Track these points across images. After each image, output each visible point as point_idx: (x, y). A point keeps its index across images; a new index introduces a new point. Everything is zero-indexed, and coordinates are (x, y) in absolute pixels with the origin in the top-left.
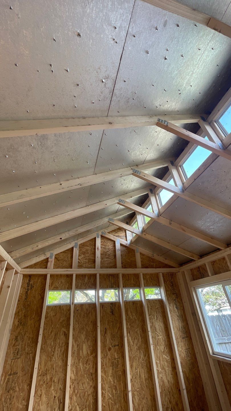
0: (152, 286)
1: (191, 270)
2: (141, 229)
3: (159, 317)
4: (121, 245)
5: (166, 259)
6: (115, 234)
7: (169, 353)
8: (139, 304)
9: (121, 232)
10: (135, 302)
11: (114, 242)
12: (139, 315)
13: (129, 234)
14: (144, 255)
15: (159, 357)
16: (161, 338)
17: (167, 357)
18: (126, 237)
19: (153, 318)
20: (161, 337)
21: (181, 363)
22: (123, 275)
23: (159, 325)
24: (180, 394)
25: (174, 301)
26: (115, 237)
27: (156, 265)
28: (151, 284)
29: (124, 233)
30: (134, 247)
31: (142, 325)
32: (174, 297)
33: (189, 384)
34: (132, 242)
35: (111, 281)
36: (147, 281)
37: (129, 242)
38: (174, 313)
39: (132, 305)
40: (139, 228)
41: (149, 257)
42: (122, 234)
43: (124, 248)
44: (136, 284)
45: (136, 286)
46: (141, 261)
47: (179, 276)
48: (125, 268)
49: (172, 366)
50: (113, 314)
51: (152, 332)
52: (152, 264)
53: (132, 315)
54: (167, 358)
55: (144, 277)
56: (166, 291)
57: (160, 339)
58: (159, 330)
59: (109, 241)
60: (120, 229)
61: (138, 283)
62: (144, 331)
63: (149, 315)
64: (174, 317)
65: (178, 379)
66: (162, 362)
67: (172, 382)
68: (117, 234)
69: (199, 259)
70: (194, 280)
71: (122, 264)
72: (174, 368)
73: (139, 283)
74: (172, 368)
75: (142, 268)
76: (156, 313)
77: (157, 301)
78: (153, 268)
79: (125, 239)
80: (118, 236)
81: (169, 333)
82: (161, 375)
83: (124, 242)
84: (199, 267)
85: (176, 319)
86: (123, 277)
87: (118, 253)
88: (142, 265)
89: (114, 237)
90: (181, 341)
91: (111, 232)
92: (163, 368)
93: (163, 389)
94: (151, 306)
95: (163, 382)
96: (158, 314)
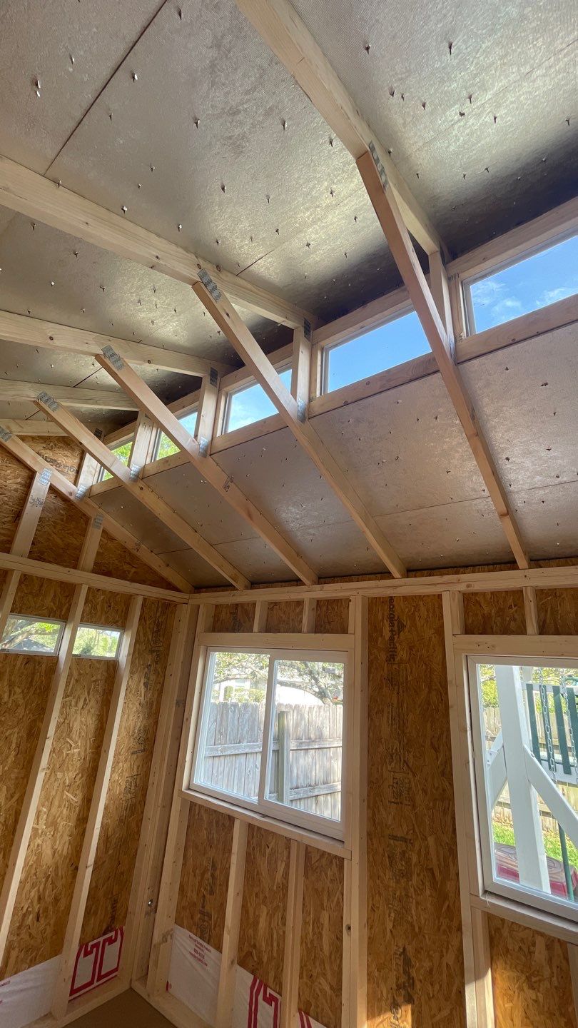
0: (102, 624)
1: (216, 606)
2: (135, 468)
3: (93, 703)
4: (52, 489)
5: (168, 565)
6: (43, 451)
7: (83, 787)
8: (44, 666)
9: (69, 454)
10: (37, 658)
11: (31, 474)
12: (34, 693)
13: (91, 469)
14: (112, 539)
15: (51, 798)
16: (76, 754)
17: (75, 796)
18: (78, 472)
19: (73, 703)
20: (78, 750)
21: (106, 808)
22: (25, 578)
23: (83, 722)
24: (74, 877)
25: (146, 670)
26: (40, 459)
27: (135, 572)
28: (103, 618)
29: (77, 461)
30: (92, 510)
31: (35, 721)
32: (149, 658)
33: (107, 850)
34: (89, 494)
36: (95, 608)
37: (81, 488)
38: (134, 695)
39: (22, 664)
40: (132, 464)
41: (125, 549)
42: (70, 460)
43: (59, 503)
44: (58, 613)
45: (54, 616)
46: (98, 553)
47: (184, 614)
48: (40, 559)
49: (78, 815)
51: (57, 739)
52: (126, 567)
53: (10, 691)
54: (76, 798)
55: (90, 598)
56: (137, 642)
57: (73, 755)
58: (80, 733)
59: (14, 466)
60: (68, 442)
61: (64, 610)
62: (34, 735)
63: (66, 696)
64: (131, 706)
65: (81, 846)
66: (54, 810)
67: (65, 853)
68: (49, 454)
69: (246, 588)
70: (214, 631)
71: (33, 544)
72: (83, 820)
73: (68, 610)
74: (78, 820)
75: (93, 571)
76: (88, 693)
77: (103, 662)
78: (124, 578)
79: (73, 478)
80: (53, 462)
81: (102, 741)
82: (39, 841)
83: (65, 485)
84: (237, 605)
85: (134, 709)
86: (20, 583)
87: (32, 512)
88: (96, 564)
89: (34, 458)
90: (126, 760)
91: (33, 438)
92: (53, 824)
93: (33, 871)
94: (80, 674)
95: (39, 856)
96: (91, 696)
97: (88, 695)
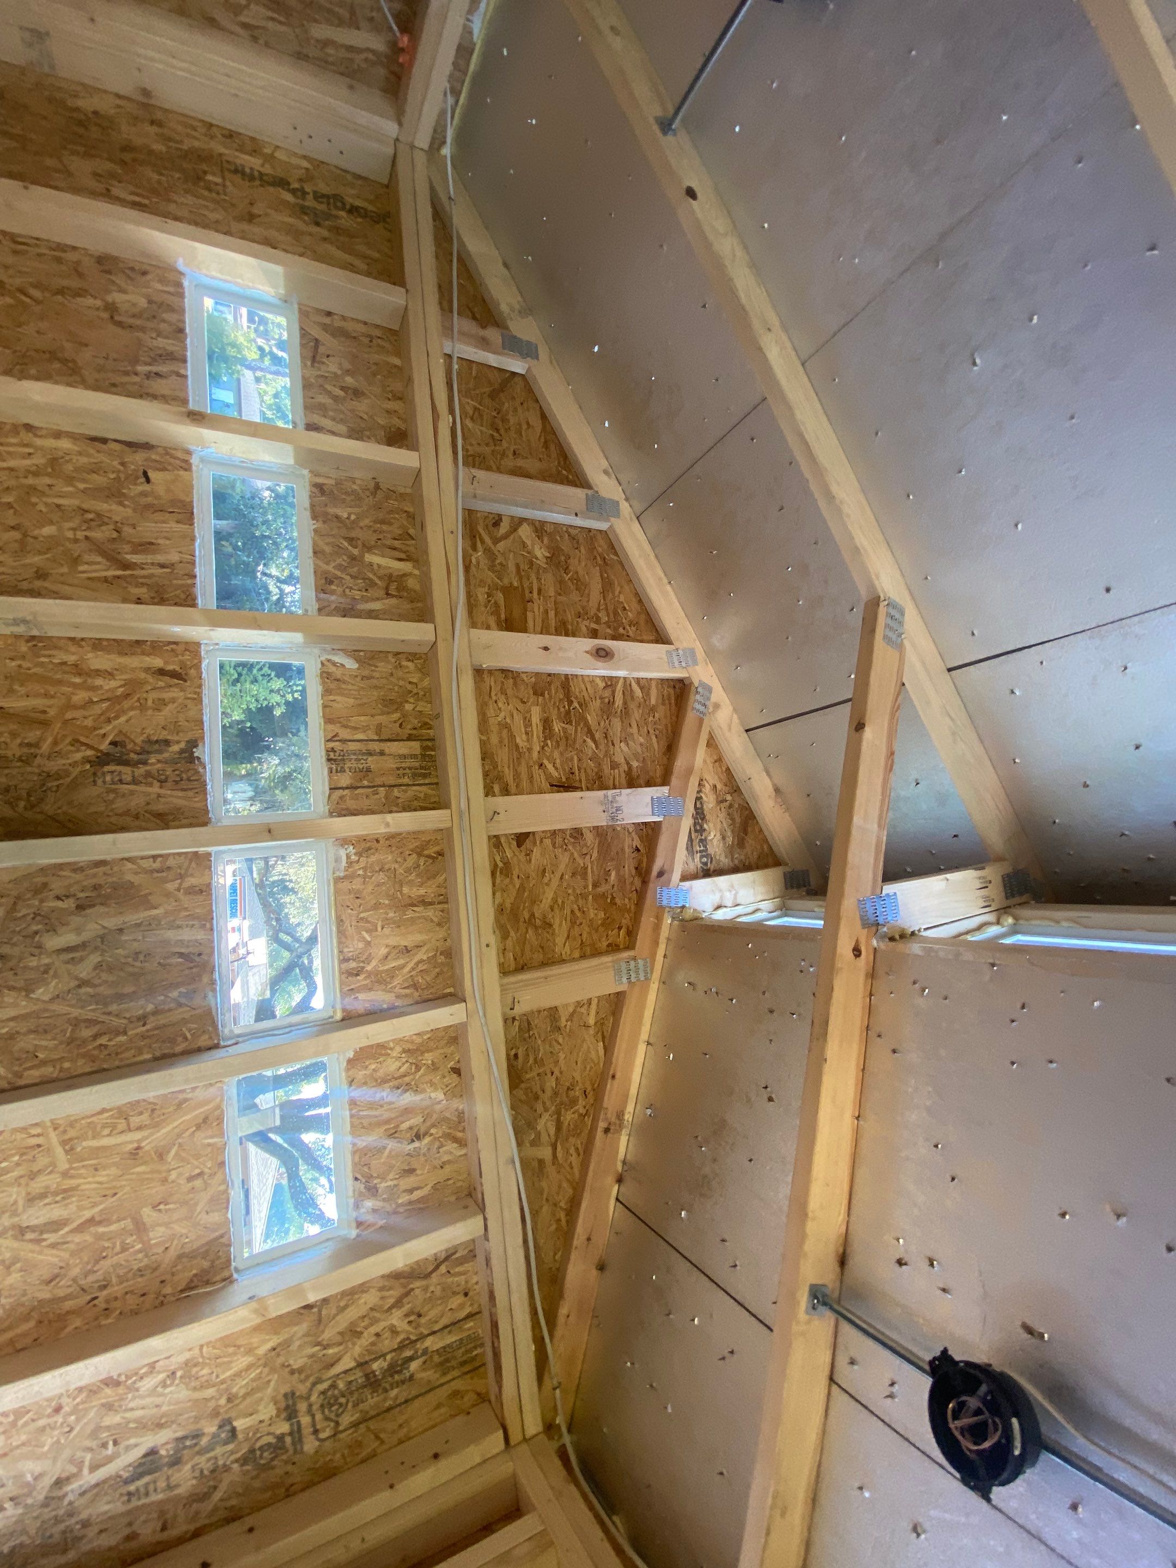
4: (652, 833)
5: (601, 1267)
9: (730, 840)
18: (709, 872)
26: (695, 786)
29: (728, 859)
30: (651, 943)
35: (382, 753)
41: (593, 1089)
42: (719, 844)
43: (629, 861)
46: (554, 1012)
50: (103, 760)
53: (84, 945)
59: (657, 744)
68: (709, 801)
71: (519, 839)
75: (509, 1024)
79: (693, 867)
80: (700, 813)
83: (672, 859)
87: (588, 809)
88: (529, 1021)
89: (690, 774)
91: (721, 761)
96: (78, 1238)
97: (80, 1229)
